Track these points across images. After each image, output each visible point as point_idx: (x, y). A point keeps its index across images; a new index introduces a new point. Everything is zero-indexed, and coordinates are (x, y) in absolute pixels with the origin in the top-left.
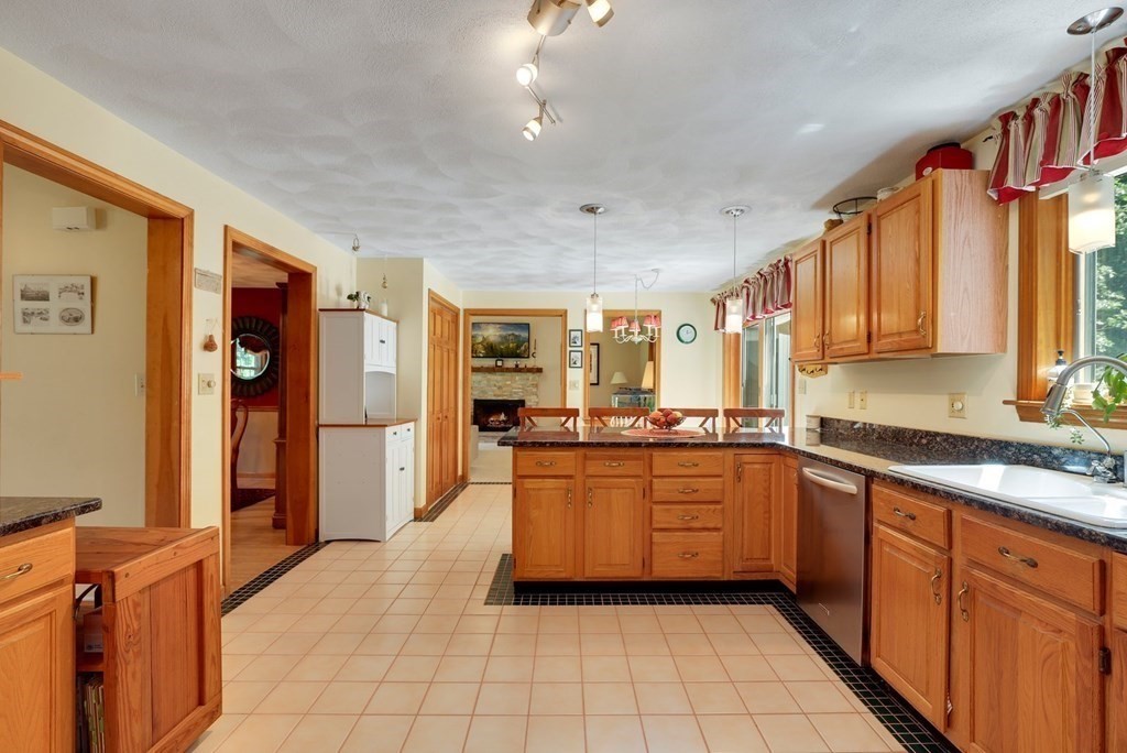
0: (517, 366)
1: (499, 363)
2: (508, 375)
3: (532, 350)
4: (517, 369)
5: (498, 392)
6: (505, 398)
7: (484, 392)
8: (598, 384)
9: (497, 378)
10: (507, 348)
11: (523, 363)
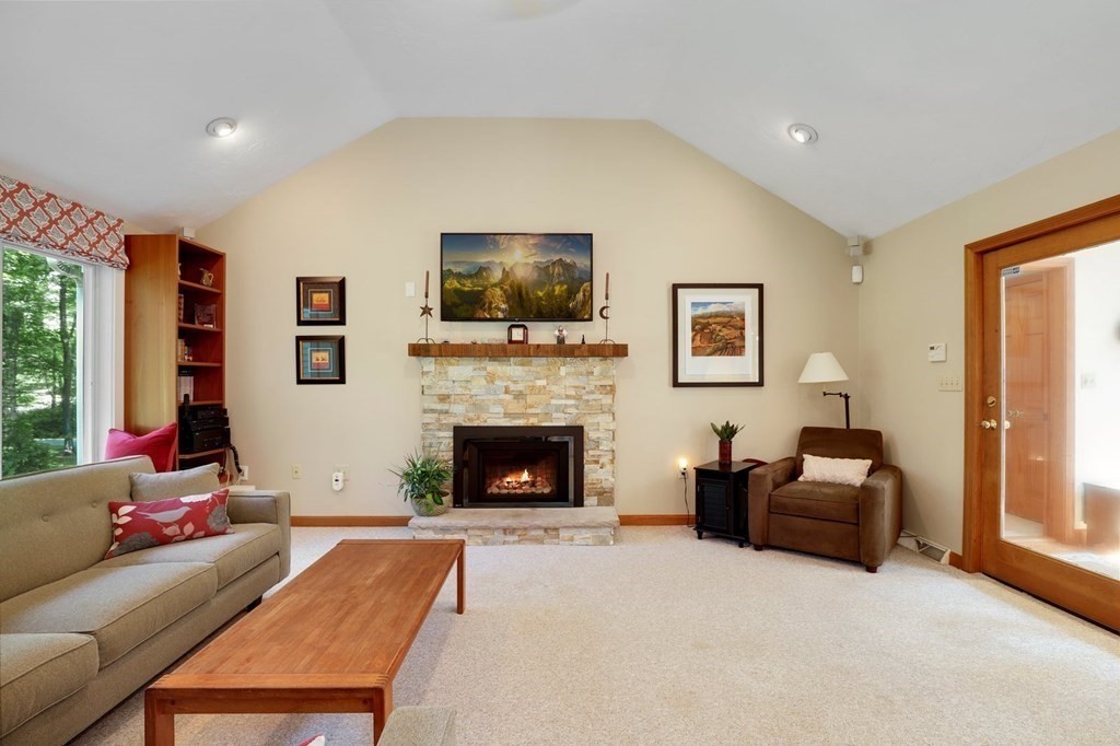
0: (561, 340)
1: (517, 334)
2: (539, 364)
3: (598, 302)
4: (562, 350)
5: (515, 407)
6: (533, 421)
7: (479, 407)
8: (760, 384)
9: (512, 371)
10: (550, 295)
11: (574, 333)
